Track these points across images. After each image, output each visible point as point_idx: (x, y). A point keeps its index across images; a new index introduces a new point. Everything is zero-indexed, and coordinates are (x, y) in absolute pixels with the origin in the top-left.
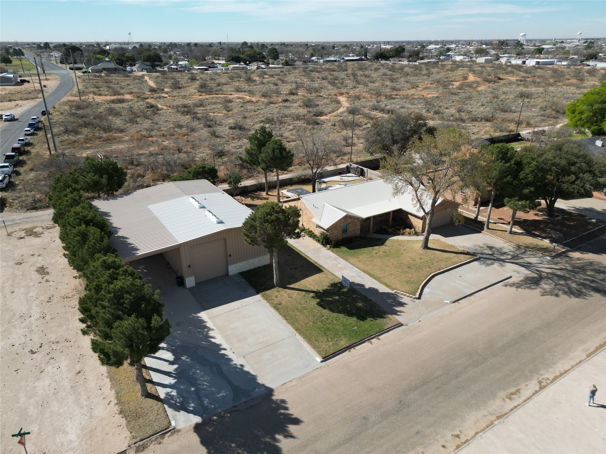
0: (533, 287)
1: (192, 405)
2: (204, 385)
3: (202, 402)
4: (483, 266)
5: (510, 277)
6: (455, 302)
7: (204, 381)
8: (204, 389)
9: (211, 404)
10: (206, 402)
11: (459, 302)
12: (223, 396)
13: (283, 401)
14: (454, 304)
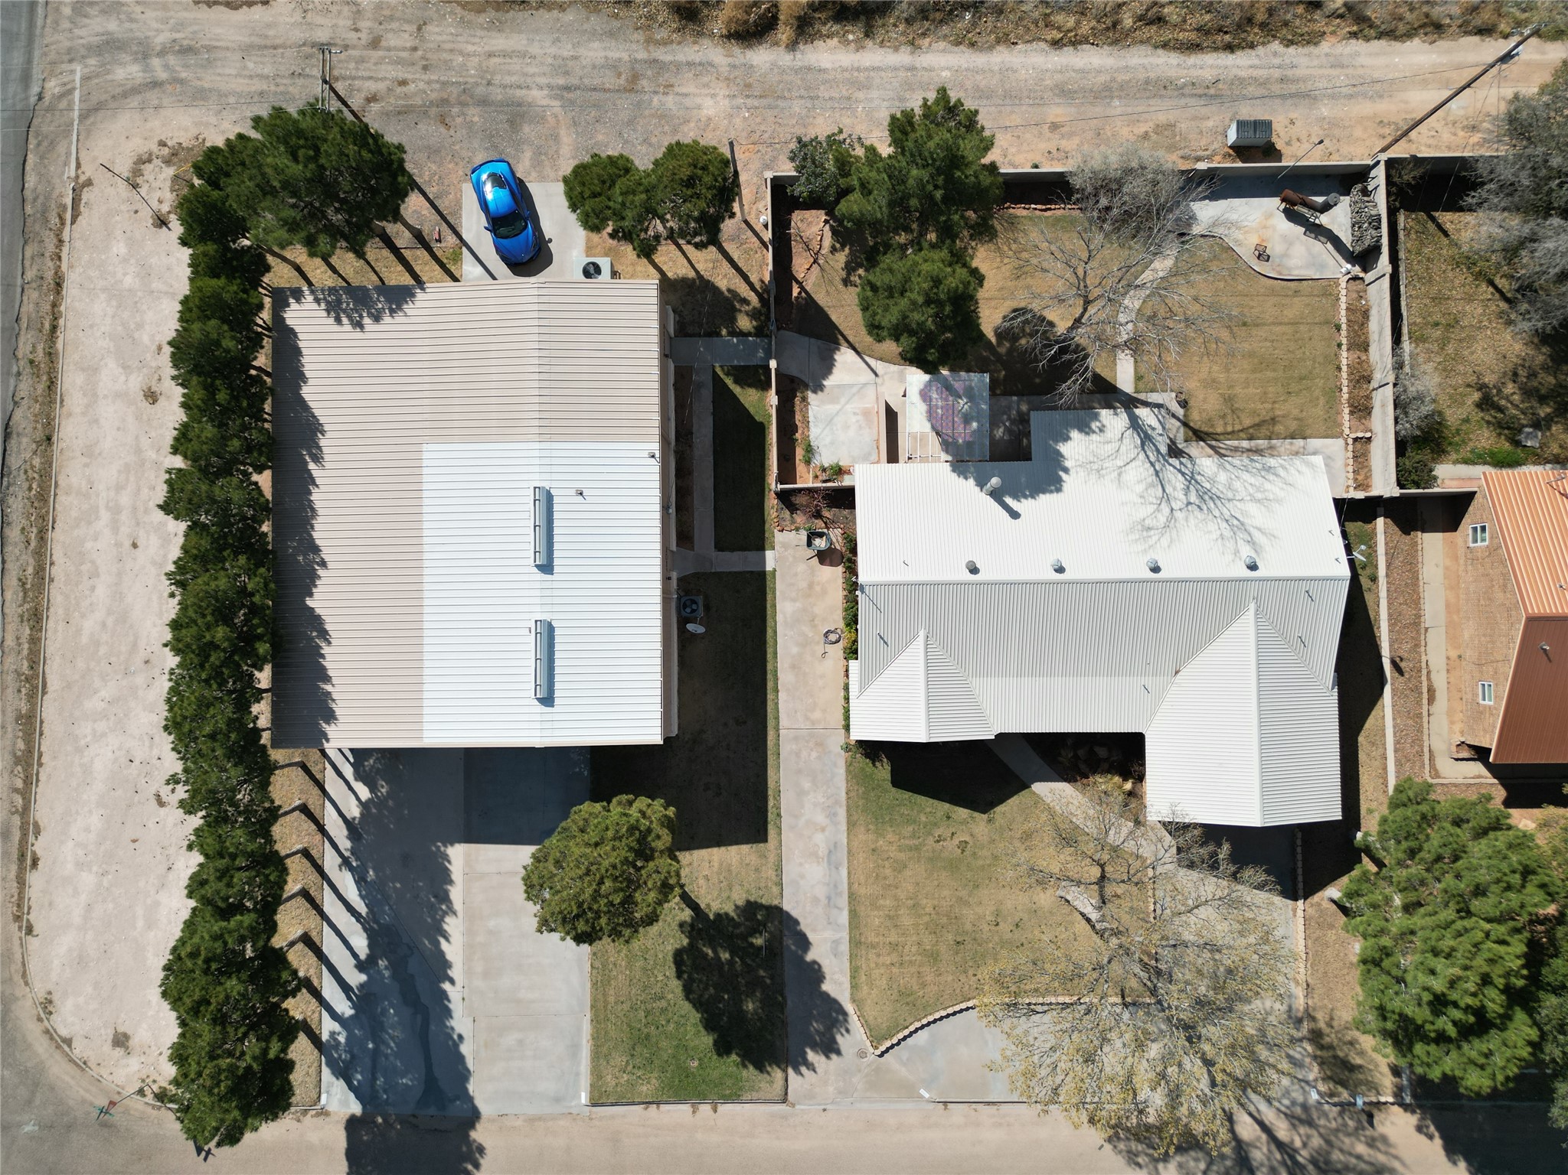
1: (359, 1077)
2: (388, 1046)
3: (374, 1079)
6: (939, 1102)
7: (392, 1038)
8: (386, 1056)
9: (385, 1091)
10: (380, 1081)
11: (950, 1105)
12: (406, 1085)
13: (481, 1150)
14: (933, 1106)
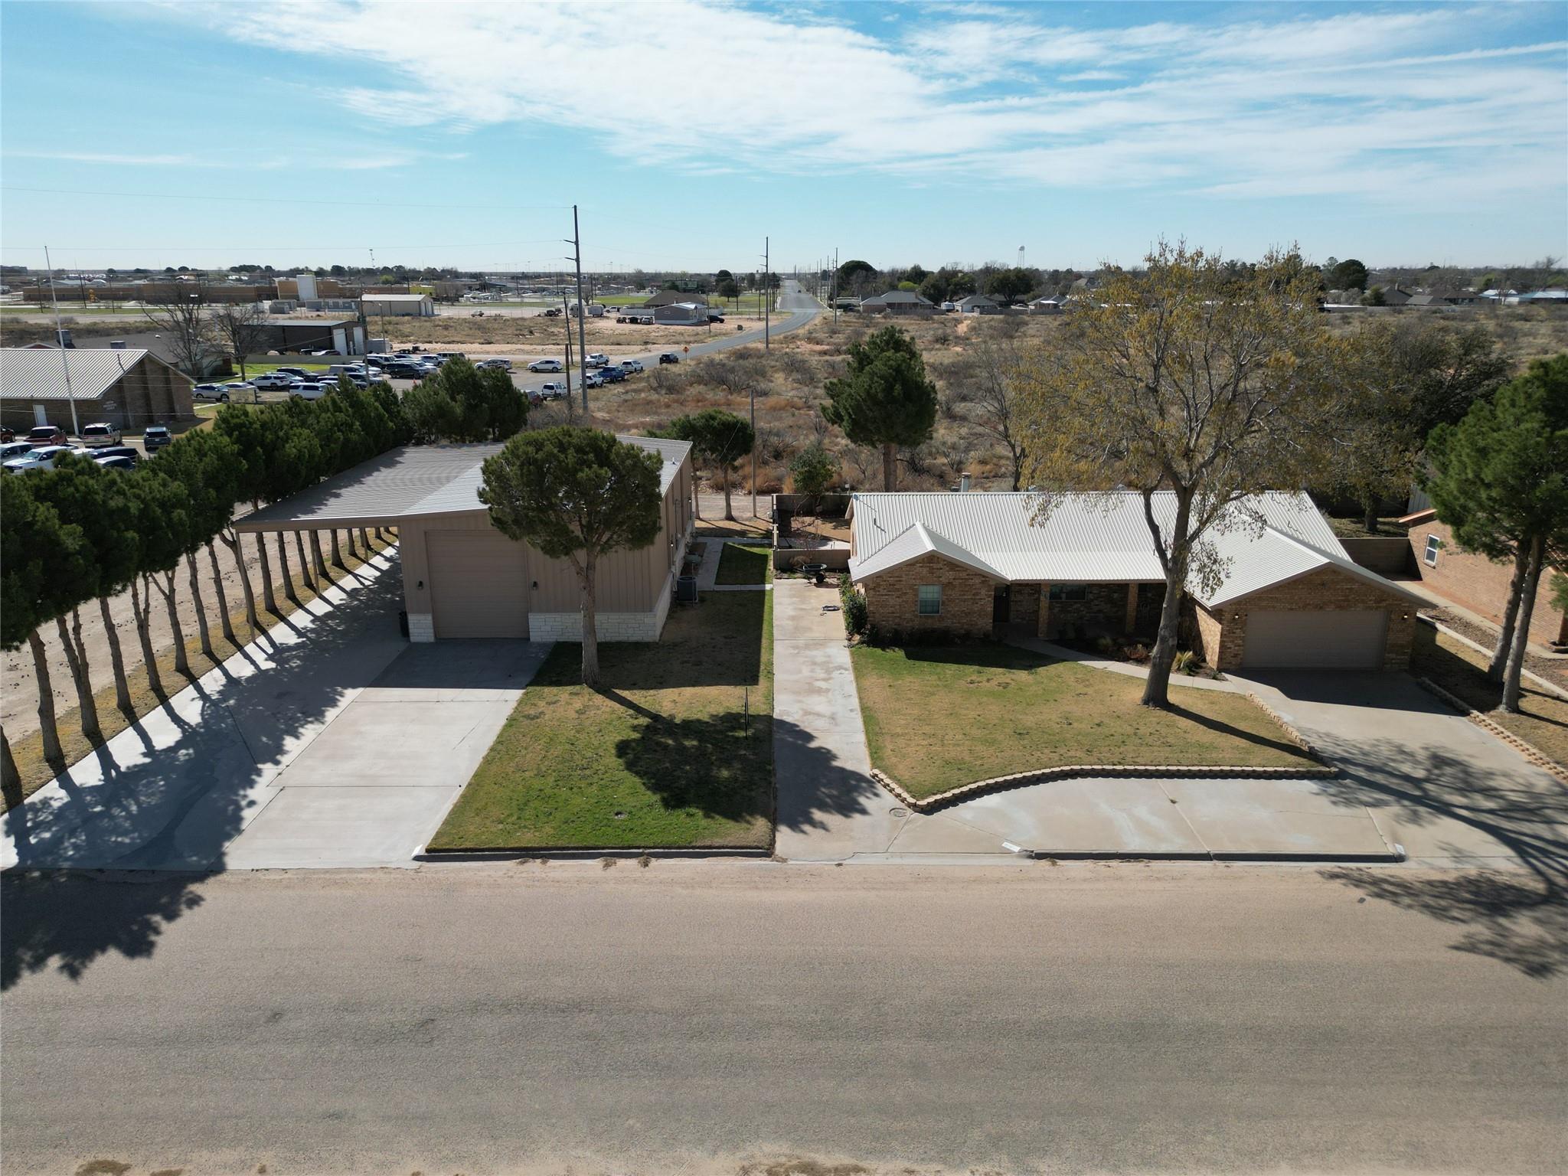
0: (1455, 913)
4: (1324, 802)
5: (1398, 859)
6: (1040, 856)
11: (1060, 862)
14: (1030, 862)
